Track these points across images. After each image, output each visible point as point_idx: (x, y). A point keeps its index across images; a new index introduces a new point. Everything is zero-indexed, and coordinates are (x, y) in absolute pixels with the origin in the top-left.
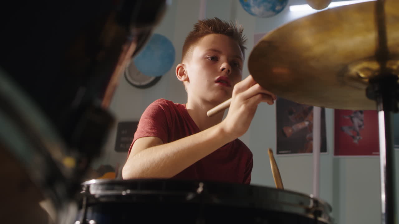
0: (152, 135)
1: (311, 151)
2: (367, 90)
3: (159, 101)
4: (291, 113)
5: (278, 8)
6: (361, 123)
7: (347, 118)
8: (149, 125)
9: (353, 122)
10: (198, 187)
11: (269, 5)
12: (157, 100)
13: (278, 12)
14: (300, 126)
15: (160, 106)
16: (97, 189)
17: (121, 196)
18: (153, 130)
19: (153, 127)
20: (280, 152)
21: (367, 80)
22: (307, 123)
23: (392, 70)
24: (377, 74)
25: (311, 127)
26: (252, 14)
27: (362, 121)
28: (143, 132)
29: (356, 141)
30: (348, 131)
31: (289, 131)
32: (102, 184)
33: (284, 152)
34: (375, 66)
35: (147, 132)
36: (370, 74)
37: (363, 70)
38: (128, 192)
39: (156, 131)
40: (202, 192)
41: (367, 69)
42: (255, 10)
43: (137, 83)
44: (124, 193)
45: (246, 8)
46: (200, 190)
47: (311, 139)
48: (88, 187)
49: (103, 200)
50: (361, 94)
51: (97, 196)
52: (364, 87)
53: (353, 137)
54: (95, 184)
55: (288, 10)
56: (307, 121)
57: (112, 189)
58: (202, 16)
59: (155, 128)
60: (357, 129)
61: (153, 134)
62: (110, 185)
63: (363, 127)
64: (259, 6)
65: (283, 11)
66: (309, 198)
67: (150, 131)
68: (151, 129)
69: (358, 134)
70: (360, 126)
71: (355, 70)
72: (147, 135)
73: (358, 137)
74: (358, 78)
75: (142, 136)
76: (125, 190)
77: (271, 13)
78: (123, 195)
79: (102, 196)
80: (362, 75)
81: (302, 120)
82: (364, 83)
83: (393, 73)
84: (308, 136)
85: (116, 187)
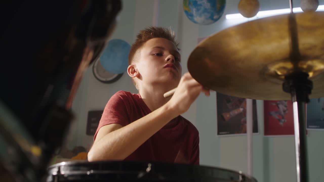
0: (114, 122)
1: (245, 132)
2: (284, 85)
3: (119, 93)
4: (229, 101)
5: (215, 17)
6: (285, 109)
7: (274, 104)
8: (111, 114)
9: (278, 107)
10: (147, 167)
11: (209, 15)
12: (118, 92)
13: (216, 20)
14: (236, 112)
15: (120, 97)
16: (66, 170)
17: (86, 175)
18: (115, 118)
19: (114, 116)
20: (221, 133)
21: (283, 77)
22: (241, 109)
23: (303, 69)
24: (291, 72)
25: (245, 112)
26: (195, 22)
27: (286, 106)
28: (106, 121)
29: (281, 124)
30: (275, 115)
31: (227, 116)
32: (70, 166)
33: (223, 133)
34: (289, 66)
35: (110, 120)
36: (285, 72)
37: (279, 69)
38: (92, 171)
39: (117, 118)
40: (151, 171)
41: (284, 68)
42: (197, 19)
43: (104, 80)
44: (88, 173)
45: (190, 17)
46: (148, 169)
47: (245, 122)
48: (59, 168)
49: (70, 179)
50: (279, 88)
51: (66, 176)
52: (281, 82)
53: (279, 120)
54: (65, 166)
55: (225, 18)
56: (242, 107)
57: (78, 170)
58: (155, 24)
59: (117, 117)
60: (282, 113)
61: (116, 121)
62: (76, 166)
63: (287, 112)
64: (200, 15)
65: (220, 19)
66: (238, 173)
67: (112, 119)
68: (113, 117)
69: (283, 118)
70: (284, 111)
71: (273, 69)
72: (110, 123)
73: (283, 120)
74: (276, 76)
75: (105, 124)
76: (89, 170)
77: (210, 21)
78: (87, 175)
79: (69, 176)
80: (279, 73)
81: (237, 107)
82: (281, 79)
83: (304, 71)
84: (242, 120)
85: (82, 168)
